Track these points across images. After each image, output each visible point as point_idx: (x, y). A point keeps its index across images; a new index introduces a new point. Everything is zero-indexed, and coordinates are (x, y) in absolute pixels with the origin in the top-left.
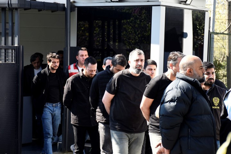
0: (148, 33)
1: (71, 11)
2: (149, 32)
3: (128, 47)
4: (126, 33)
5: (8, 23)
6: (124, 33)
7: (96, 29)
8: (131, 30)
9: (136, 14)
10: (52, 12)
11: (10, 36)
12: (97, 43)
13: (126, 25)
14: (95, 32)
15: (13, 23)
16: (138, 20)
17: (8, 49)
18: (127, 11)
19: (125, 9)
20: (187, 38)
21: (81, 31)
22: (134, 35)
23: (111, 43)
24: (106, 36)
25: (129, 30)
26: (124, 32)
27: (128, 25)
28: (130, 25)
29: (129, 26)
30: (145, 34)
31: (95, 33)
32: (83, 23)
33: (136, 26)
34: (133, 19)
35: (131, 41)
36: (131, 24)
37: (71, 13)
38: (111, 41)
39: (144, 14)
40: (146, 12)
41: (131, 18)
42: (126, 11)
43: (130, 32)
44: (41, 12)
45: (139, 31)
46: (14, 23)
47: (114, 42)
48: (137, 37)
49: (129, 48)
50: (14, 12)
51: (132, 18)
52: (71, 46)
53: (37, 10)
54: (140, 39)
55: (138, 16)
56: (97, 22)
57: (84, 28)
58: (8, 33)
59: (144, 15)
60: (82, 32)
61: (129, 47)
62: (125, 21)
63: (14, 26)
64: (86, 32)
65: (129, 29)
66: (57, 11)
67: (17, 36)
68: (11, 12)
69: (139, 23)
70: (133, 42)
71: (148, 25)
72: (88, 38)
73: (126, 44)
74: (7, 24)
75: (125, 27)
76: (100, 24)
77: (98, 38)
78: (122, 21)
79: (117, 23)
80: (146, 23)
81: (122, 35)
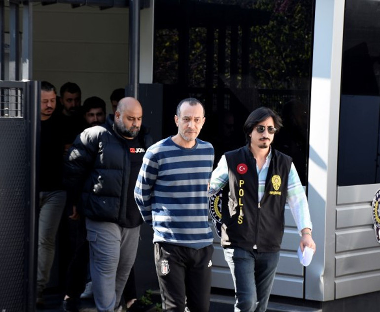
0: (307, 55)
1: (141, 8)
2: (310, 53)
3: (264, 85)
4: (260, 54)
5: (8, 33)
6: (256, 55)
7: (195, 46)
8: (271, 48)
9: (281, 13)
10: (102, 8)
11: (12, 60)
12: (197, 76)
13: (259, 38)
14: (193, 52)
15: (19, 33)
16: (287, 27)
17: (8, 88)
18: (262, 7)
19: (258, 2)
21: (164, 50)
22: (277, 58)
23: (228, 75)
24: (216, 60)
25: (266, 48)
26: (256, 52)
27: (264, 37)
28: (269, 38)
29: (265, 39)
30: (301, 55)
31: (193, 55)
32: (168, 33)
33: (282, 38)
34: (275, 24)
35: (271, 72)
36: (270, 34)
37: (142, 11)
38: (227, 71)
39: (299, 12)
40: (303, 8)
41: (271, 23)
42: (261, 6)
43: (269, 53)
44: (77, 10)
45: (288, 50)
46: (21, 33)
47: (234, 73)
48: (283, 62)
49: (267, 86)
50: (20, 9)
51: (273, 21)
52: (141, 82)
53: (70, 5)
54: (290, 67)
55: (286, 18)
56: (197, 30)
57: (170, 43)
58: (8, 54)
59: (300, 15)
60: (165, 52)
61: (267, 83)
62: (257, 28)
63: (21, 38)
64: (174, 52)
65: (267, 45)
66: (112, 7)
67: (28, 61)
68: (15, 10)
69: (287, 32)
70: (274, 73)
71: (306, 37)
72: (177, 65)
73: (261, 77)
74: (6, 35)
75: (257, 40)
76: (204, 35)
77: (199, 64)
78: (252, 29)
79: (239, 32)
80: (302, 32)
81: (252, 58)
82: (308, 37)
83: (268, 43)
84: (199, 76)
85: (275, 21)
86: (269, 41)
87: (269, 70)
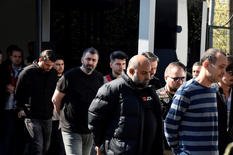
2: (137, 26)
4: (109, 26)
6: (107, 26)
7: (73, 21)
8: (115, 23)
9: (121, 3)
12: (74, 38)
14: (72, 25)
16: (124, 11)
20: (181, 32)
21: (55, 23)
23: (92, 38)
24: (85, 29)
25: (113, 22)
26: (107, 25)
28: (115, 17)
29: (113, 18)
30: (132, 27)
32: (58, 14)
33: (121, 17)
36: (115, 15)
37: (43, 1)
38: (91, 35)
39: (130, 3)
41: (116, 9)
43: (114, 25)
45: (125, 24)
48: (122, 30)
49: (113, 44)
52: (43, 41)
54: (126, 33)
55: (123, 6)
56: (74, 12)
57: (59, 20)
59: (131, 5)
61: (113, 42)
62: (108, 12)
64: (61, 24)
69: (124, 14)
70: (117, 36)
71: (135, 17)
72: (64, 32)
73: (110, 39)
75: (108, 18)
76: (78, 15)
77: (76, 31)
78: (105, 12)
79: (98, 14)
80: (132, 14)
81: (105, 28)
82: (136, 17)
83: (114, 20)
84: (75, 38)
85: (118, 8)
86: (114, 19)
87: (115, 35)
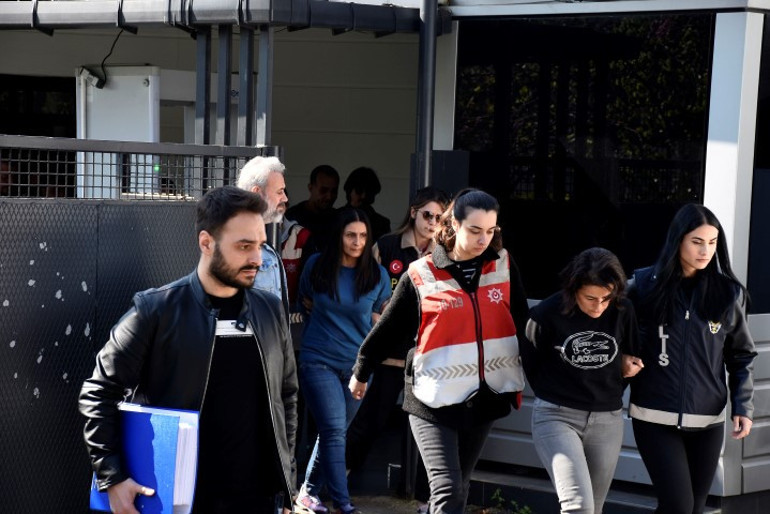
0: (700, 105)
1: (438, 33)
2: (704, 103)
3: (629, 152)
4: (623, 104)
5: (237, 73)
6: (617, 105)
7: (521, 92)
8: (641, 95)
9: (659, 39)
10: (378, 35)
11: (241, 115)
12: (522, 139)
13: (622, 79)
14: (517, 101)
15: (253, 74)
16: (668, 61)
17: (235, 158)
18: (629, 31)
19: (622, 23)
21: (472, 99)
22: (651, 110)
23: (571, 137)
24: (554, 114)
25: (634, 94)
26: (617, 102)
27: (631, 77)
28: (639, 79)
29: (633, 81)
30: (689, 106)
31: (517, 106)
32: (478, 72)
33: (659, 79)
34: (649, 57)
35: (641, 133)
36: (640, 73)
37: (439, 38)
38: (570, 130)
39: (688, 39)
40: (695, 31)
41: (643, 55)
42: (627, 29)
43: (638, 102)
44: (341, 37)
45: (670, 98)
46: (256, 74)
47: (581, 135)
48: (660, 117)
49: (634, 154)
50: (256, 37)
51: (646, 52)
52: (434, 149)
53: (330, 31)
54: (672, 124)
55: (666, 47)
56: (524, 67)
57: (482, 88)
58: (236, 105)
59: (689, 42)
60: (474, 101)
61: (633, 150)
62: (621, 64)
63: (256, 81)
64: (487, 101)
65: (635, 90)
66: (394, 32)
67: (264, 115)
68: (247, 39)
69: (668, 69)
70: (645, 134)
71: (700, 77)
72: (492, 122)
73: (624, 140)
74: (233, 76)
75: (620, 82)
76: (535, 74)
77: (527, 121)
78: (611, 66)
79: (591, 70)
80: (692, 69)
81: (610, 110)
82: (702, 77)
83: (638, 88)
84: (526, 139)
85: (649, 53)
86: (639, 84)
87: (638, 129)
